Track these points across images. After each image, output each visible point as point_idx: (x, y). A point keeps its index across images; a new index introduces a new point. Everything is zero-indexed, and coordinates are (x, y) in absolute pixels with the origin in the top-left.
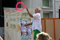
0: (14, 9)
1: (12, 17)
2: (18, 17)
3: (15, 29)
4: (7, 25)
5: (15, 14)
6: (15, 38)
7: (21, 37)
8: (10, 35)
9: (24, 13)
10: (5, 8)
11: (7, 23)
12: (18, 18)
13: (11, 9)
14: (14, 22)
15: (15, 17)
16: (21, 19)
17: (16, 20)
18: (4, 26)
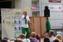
0: (9, 9)
1: (8, 16)
2: (12, 15)
3: (10, 25)
4: (4, 22)
5: (10, 13)
6: (10, 32)
7: (15, 31)
8: (6, 30)
9: (17, 13)
10: (1, 9)
11: (4, 21)
12: (12, 17)
13: (6, 9)
14: (9, 20)
15: (10, 16)
16: (15, 17)
17: (11, 18)
18: (1, 23)
